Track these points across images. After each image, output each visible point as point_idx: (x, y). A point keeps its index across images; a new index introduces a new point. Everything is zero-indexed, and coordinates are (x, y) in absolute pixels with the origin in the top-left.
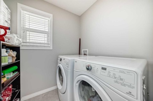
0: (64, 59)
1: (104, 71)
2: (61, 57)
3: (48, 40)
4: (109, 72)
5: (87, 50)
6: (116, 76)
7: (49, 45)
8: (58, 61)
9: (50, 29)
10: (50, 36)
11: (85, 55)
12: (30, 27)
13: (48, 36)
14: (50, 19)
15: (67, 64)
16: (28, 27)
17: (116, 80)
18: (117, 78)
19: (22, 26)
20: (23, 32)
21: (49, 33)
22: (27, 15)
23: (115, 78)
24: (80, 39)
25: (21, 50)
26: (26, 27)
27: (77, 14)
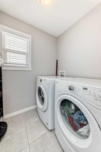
0: (45, 80)
1: (85, 90)
2: (41, 78)
3: (27, 61)
4: (90, 92)
5: (64, 71)
6: (95, 95)
7: (28, 66)
8: (37, 81)
9: (29, 50)
10: (29, 57)
11: (62, 76)
12: (10, 48)
13: (27, 57)
14: (29, 40)
15: (48, 85)
16: (9, 48)
17: (96, 98)
18: (96, 96)
19: (3, 47)
20: (4, 53)
21: (28, 54)
22: (6, 36)
23: (95, 96)
24: (57, 60)
25: (2, 71)
26: (6, 48)
27: (55, 36)
